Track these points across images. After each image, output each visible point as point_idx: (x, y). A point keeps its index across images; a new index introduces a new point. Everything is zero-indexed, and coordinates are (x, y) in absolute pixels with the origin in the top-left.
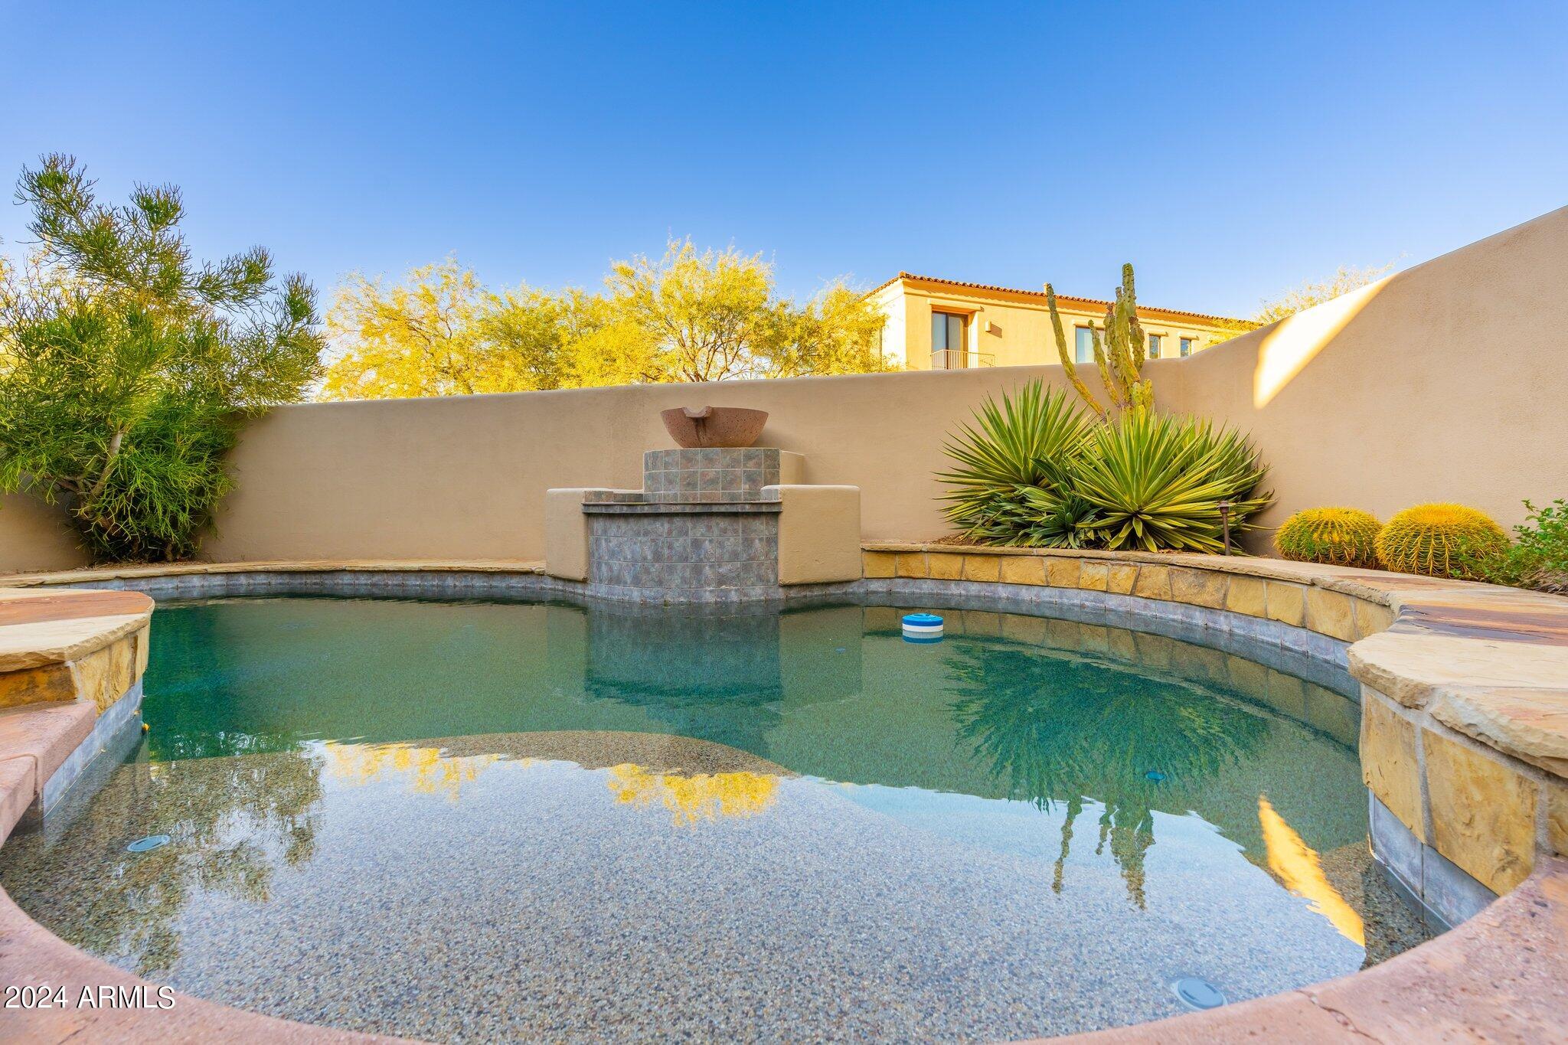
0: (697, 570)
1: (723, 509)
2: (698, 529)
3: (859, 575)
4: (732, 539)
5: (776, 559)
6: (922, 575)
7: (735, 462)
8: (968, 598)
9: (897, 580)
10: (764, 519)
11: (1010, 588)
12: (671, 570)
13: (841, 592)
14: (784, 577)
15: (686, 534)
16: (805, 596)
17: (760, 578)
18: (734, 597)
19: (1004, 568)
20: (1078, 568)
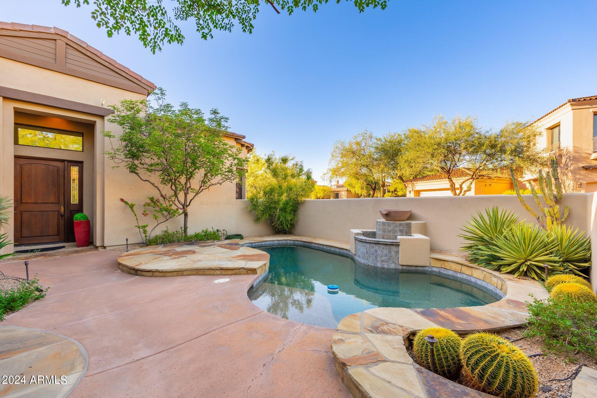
0: (376, 258)
1: (382, 243)
2: (377, 247)
3: (429, 265)
4: (385, 251)
5: (398, 257)
6: (449, 269)
7: (396, 226)
8: (463, 279)
9: (442, 268)
10: (395, 246)
11: (475, 279)
12: (370, 257)
13: (422, 269)
14: (400, 263)
15: (374, 248)
16: (409, 269)
17: (393, 262)
18: (386, 266)
19: (473, 271)
20: (491, 277)
